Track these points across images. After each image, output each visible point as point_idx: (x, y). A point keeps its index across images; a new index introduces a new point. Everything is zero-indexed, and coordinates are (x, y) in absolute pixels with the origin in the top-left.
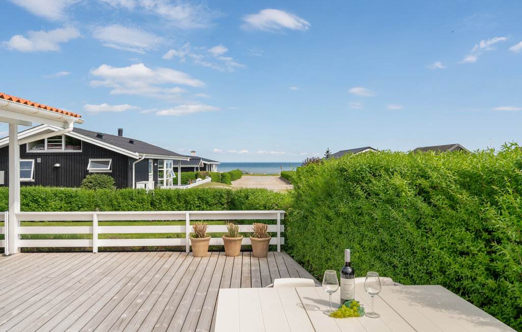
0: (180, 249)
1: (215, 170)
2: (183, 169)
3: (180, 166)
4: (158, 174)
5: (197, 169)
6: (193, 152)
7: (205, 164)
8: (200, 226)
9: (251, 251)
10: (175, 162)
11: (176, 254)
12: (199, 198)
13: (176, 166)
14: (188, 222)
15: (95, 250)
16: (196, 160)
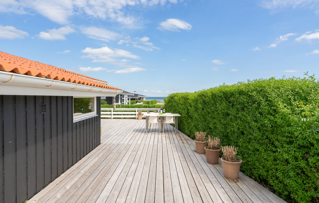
0: (134, 118)
1: (145, 100)
2: (131, 99)
3: (130, 98)
4: (122, 101)
5: (137, 99)
6: (135, 92)
7: (140, 97)
8: (140, 112)
10: (129, 96)
11: (133, 119)
13: (129, 98)
14: (137, 111)
15: (112, 118)
16: (136, 95)
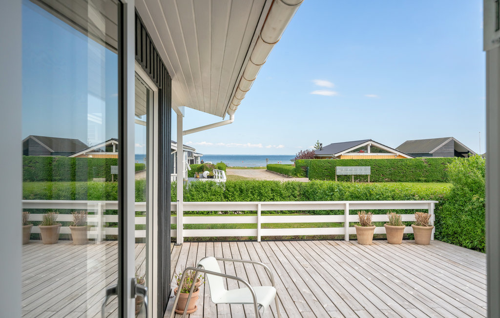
9: (413, 239)
12: (272, 190)
